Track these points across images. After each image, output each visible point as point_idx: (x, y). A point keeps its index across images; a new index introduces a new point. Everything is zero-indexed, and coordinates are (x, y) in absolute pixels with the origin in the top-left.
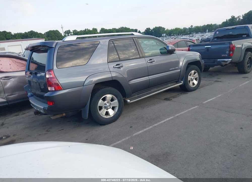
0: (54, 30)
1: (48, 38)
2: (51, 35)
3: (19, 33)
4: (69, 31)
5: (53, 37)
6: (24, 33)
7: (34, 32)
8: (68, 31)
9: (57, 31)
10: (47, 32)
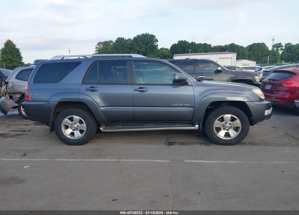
0: (259, 43)
1: (250, 52)
2: (253, 49)
3: (219, 45)
4: (280, 44)
5: (255, 51)
6: (224, 45)
7: (235, 45)
8: (278, 44)
9: (263, 44)
10: (251, 45)
